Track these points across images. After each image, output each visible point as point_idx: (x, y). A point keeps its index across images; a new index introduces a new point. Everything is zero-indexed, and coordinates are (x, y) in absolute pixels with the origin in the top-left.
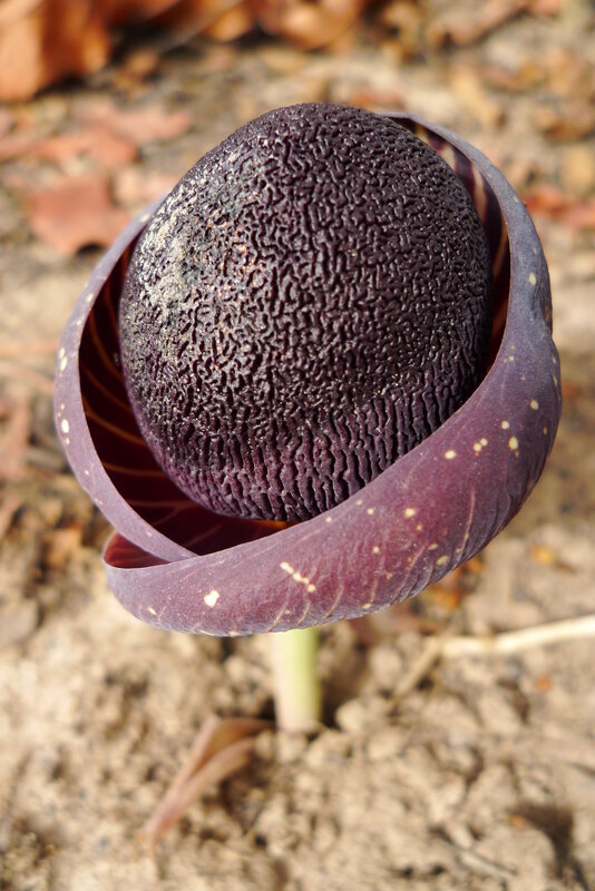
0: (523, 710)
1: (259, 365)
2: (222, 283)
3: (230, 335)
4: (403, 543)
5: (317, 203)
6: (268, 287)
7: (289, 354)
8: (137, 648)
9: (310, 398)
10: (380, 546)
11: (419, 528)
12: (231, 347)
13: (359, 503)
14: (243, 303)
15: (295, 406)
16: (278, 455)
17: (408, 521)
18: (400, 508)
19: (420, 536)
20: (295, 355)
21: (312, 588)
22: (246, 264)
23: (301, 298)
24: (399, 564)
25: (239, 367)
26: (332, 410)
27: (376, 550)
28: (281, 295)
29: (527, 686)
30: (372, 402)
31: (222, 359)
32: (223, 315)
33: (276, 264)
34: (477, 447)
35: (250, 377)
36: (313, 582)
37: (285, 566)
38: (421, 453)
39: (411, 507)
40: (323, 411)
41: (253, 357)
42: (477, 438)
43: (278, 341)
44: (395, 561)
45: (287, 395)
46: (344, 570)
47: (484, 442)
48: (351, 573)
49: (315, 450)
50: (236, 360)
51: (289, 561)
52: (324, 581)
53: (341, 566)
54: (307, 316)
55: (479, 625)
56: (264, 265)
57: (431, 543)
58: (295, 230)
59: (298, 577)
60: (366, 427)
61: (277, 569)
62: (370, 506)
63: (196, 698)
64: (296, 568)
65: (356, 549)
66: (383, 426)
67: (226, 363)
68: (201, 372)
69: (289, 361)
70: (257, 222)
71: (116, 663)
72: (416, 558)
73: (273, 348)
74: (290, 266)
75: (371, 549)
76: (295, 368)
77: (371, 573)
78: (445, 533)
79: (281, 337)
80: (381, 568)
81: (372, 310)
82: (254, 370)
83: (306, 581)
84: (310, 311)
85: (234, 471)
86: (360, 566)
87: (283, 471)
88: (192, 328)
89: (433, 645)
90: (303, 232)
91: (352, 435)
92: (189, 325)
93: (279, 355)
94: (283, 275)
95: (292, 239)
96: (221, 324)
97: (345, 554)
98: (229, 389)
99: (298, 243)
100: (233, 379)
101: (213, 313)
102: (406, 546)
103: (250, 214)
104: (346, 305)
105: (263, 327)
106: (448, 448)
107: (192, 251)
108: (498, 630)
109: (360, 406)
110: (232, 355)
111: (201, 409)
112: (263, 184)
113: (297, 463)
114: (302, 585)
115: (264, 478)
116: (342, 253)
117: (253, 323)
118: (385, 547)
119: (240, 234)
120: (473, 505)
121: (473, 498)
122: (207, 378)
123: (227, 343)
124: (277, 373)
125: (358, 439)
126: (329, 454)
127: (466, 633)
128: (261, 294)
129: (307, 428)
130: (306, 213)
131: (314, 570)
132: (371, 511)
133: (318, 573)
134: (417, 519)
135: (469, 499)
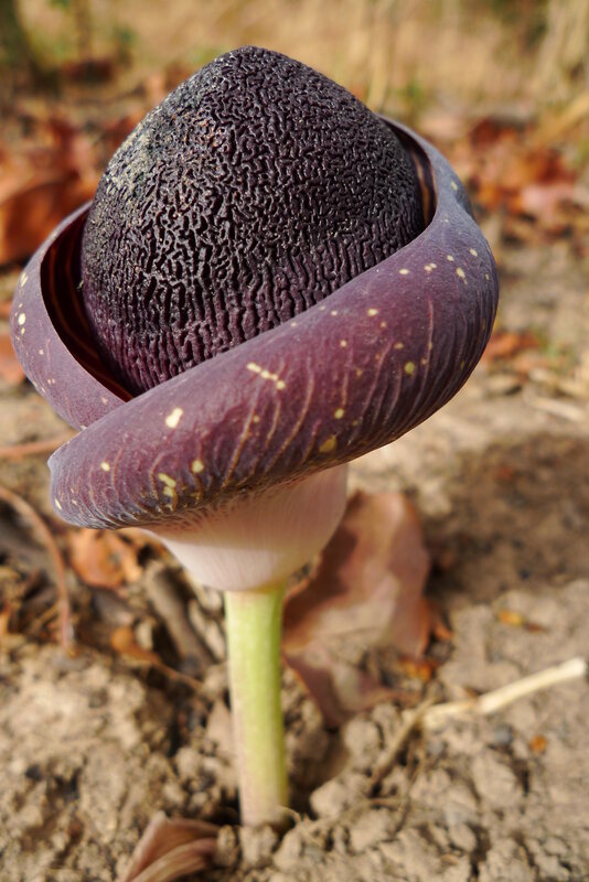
0: (523, 777)
1: (220, 206)
2: (185, 150)
3: (192, 185)
4: (370, 338)
5: (266, 89)
6: (227, 144)
7: (248, 193)
8: (65, 739)
9: (270, 234)
10: (347, 340)
11: (383, 325)
12: (193, 193)
13: (323, 308)
14: (204, 160)
15: (255, 242)
16: (239, 298)
17: (372, 318)
18: (363, 308)
19: (385, 332)
20: (253, 195)
21: (281, 385)
22: (207, 133)
23: (257, 149)
24: (367, 359)
25: (201, 210)
26: (290, 248)
27: (343, 344)
28: (239, 149)
29: (521, 750)
30: (326, 243)
31: (184, 207)
32: (186, 171)
33: (233, 127)
34: (428, 268)
35: (211, 217)
36: (282, 377)
37: (252, 367)
38: (378, 271)
39: (373, 308)
40: (281, 248)
41: (213, 199)
42: (428, 262)
43: (238, 183)
44: (364, 356)
45: (247, 232)
46: (313, 364)
47: (434, 266)
48: (320, 366)
49: (276, 289)
50: (198, 205)
51: (256, 361)
52: (293, 376)
53: (309, 359)
54: (262, 162)
55: (457, 690)
56: (223, 131)
57: (397, 341)
58: (249, 104)
59: (266, 375)
60: (322, 267)
61: (244, 370)
62: (332, 309)
63: (138, 794)
64: (263, 366)
65: (323, 343)
66: (338, 269)
67: (188, 209)
68: (165, 222)
69: (248, 200)
70: (216, 102)
71: (41, 758)
72: (384, 354)
73: (233, 190)
74: (246, 128)
75: (339, 343)
76: (252, 206)
77: (341, 366)
78: (409, 333)
79: (240, 180)
80: (351, 361)
81: (320, 161)
82: (215, 211)
83: (275, 377)
84: (264, 159)
85: (196, 324)
86: (329, 359)
87: (245, 316)
88: (156, 188)
89: (409, 717)
90: (256, 105)
91: (311, 275)
92: (154, 187)
93: (239, 195)
94: (240, 134)
95: (247, 110)
96: (184, 177)
97: (313, 348)
98: (191, 231)
99: (251, 113)
100: (195, 223)
101: (176, 172)
102: (373, 341)
103: (211, 99)
104: (296, 154)
105: (222, 173)
106: (402, 267)
107: (158, 137)
108: (476, 693)
109: (316, 245)
110: (194, 201)
111: (164, 257)
112: (221, 79)
113: (259, 306)
114: (269, 383)
115: (225, 327)
116: (290, 119)
117: (214, 173)
118: (351, 341)
119: (200, 114)
120: (432, 312)
121: (431, 307)
122: (169, 226)
123: (190, 191)
124: (237, 211)
125: (316, 280)
126: (289, 296)
127: (443, 700)
128: (221, 150)
129: (267, 265)
130: (258, 94)
131: (282, 365)
132: (334, 313)
133: (286, 368)
134: (380, 317)
135: (427, 307)
